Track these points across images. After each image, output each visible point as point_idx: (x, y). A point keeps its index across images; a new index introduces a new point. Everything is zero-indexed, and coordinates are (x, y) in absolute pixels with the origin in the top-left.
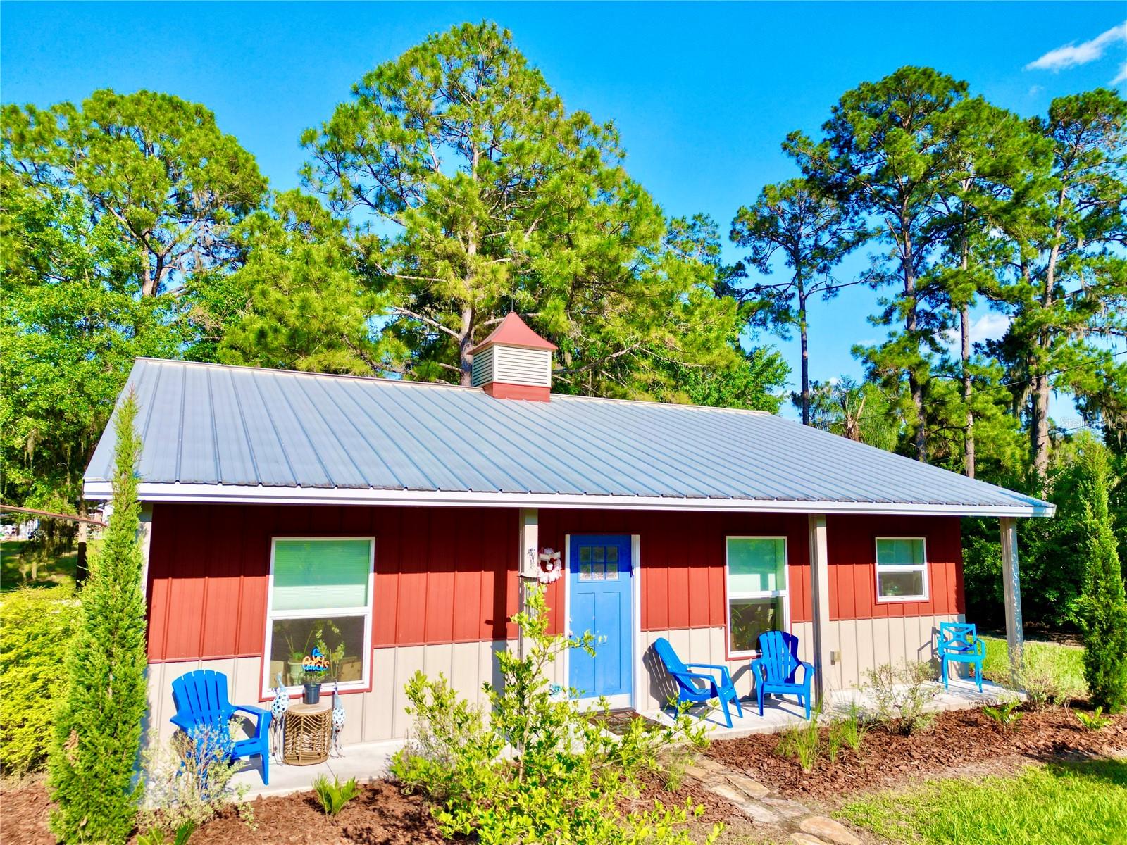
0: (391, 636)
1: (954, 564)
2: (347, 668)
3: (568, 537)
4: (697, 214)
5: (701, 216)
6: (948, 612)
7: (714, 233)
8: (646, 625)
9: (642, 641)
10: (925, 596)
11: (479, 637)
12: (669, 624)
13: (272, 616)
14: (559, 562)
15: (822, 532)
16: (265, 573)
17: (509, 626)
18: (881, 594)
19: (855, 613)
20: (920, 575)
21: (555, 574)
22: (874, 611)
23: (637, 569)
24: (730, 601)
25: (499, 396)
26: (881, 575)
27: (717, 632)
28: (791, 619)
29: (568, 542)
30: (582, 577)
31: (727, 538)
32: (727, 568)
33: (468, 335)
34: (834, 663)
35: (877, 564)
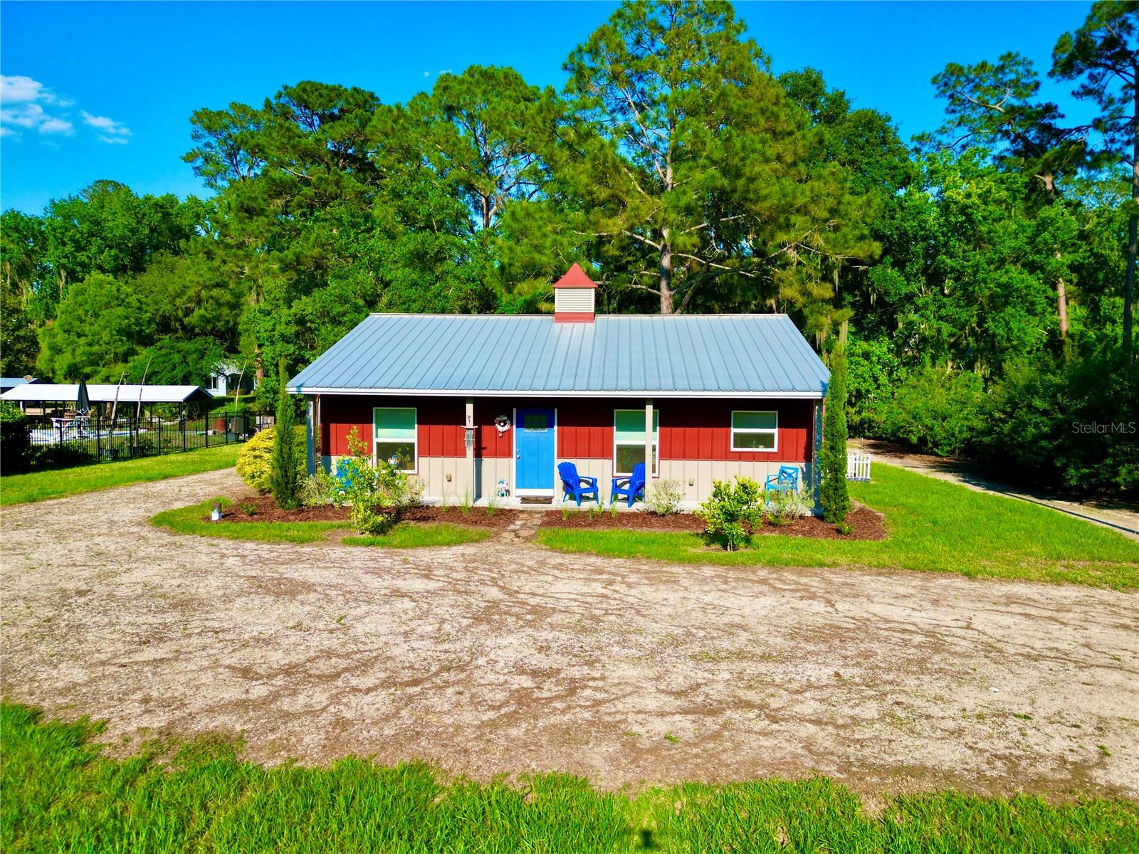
0: (428, 451)
1: (805, 430)
2: (409, 464)
3: (515, 410)
4: (1005, 53)
5: (1009, 55)
6: (796, 460)
7: (1028, 71)
8: (561, 455)
9: (557, 462)
10: (775, 449)
12: (576, 456)
13: (375, 440)
14: (508, 422)
15: (649, 409)
16: (371, 422)
17: (484, 451)
18: (735, 447)
19: (712, 457)
20: (772, 436)
21: (506, 428)
22: (728, 456)
23: (556, 427)
24: (618, 445)
25: (558, 321)
26: (736, 434)
27: (607, 462)
28: (660, 457)
29: (515, 412)
30: (526, 430)
31: (615, 411)
32: (615, 428)
33: (665, 246)
34: (692, 485)
35: (732, 428)
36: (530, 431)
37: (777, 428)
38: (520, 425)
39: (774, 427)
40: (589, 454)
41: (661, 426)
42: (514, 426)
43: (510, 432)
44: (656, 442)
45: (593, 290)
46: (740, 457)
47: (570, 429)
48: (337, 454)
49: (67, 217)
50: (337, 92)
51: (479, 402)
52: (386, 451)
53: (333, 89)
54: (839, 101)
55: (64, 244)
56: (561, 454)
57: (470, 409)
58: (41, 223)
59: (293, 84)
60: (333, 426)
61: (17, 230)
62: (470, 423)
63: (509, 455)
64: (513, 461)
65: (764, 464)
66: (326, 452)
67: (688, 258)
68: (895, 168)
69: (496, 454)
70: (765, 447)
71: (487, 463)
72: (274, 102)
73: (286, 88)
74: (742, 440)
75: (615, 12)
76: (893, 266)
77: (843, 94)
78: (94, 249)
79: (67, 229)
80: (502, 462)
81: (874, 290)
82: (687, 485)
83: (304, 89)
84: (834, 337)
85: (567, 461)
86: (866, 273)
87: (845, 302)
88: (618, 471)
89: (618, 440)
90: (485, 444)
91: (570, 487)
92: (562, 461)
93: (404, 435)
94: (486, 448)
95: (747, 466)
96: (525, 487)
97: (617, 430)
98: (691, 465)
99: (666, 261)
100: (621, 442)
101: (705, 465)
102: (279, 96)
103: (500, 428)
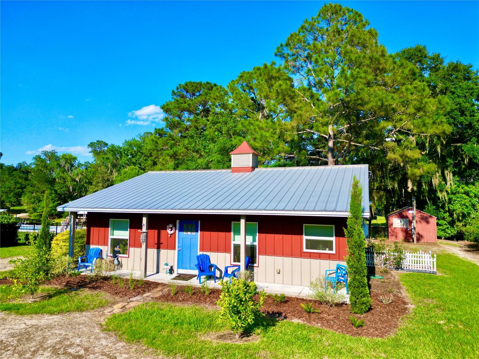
0: (134, 244)
10: (334, 252)
11: (154, 247)
12: (210, 250)
13: (110, 237)
14: (174, 228)
15: (243, 221)
16: (108, 227)
17: (161, 245)
18: (307, 248)
19: (292, 255)
20: (331, 242)
21: (172, 232)
22: (302, 255)
23: (199, 231)
24: (234, 245)
25: (233, 172)
26: (307, 240)
27: (228, 255)
28: (259, 253)
29: (178, 222)
30: (184, 233)
31: (232, 222)
32: (232, 233)
33: (330, 136)
34: (279, 273)
35: (304, 236)
36: (186, 234)
37: (334, 237)
38: (181, 230)
39: (333, 236)
40: (218, 250)
41: (259, 233)
42: (177, 231)
43: (175, 233)
44: (256, 243)
45: (251, 155)
46: (310, 256)
47: (207, 234)
48: (93, 244)
49: (131, 145)
50: (200, 84)
51: (152, 217)
52: (116, 242)
53: (199, 83)
54: (437, 59)
55: (128, 156)
56: (202, 249)
57: (144, 220)
58: (121, 148)
59: (183, 83)
60: (92, 228)
61: (112, 151)
62: (144, 229)
63: (174, 249)
64: (176, 251)
65: (327, 261)
66: (88, 243)
67: (344, 142)
68: (472, 89)
69: (167, 248)
70: (329, 250)
71: (163, 252)
72: (176, 91)
73: (180, 85)
74: (311, 244)
75: (300, 27)
77: (439, 56)
78: (138, 157)
79: (129, 150)
80: (171, 252)
81: (466, 156)
82: (276, 273)
83: (186, 85)
84: (443, 183)
85: (205, 253)
86: (460, 147)
87: (448, 164)
88: (235, 261)
89: (234, 241)
90: (162, 241)
91: (202, 271)
92: (201, 253)
93: (124, 234)
94: (162, 243)
95: (315, 262)
96: (183, 268)
97: (234, 235)
98: (279, 260)
99: (331, 144)
100: (236, 242)
101: (287, 260)
102: (178, 89)
103: (169, 232)
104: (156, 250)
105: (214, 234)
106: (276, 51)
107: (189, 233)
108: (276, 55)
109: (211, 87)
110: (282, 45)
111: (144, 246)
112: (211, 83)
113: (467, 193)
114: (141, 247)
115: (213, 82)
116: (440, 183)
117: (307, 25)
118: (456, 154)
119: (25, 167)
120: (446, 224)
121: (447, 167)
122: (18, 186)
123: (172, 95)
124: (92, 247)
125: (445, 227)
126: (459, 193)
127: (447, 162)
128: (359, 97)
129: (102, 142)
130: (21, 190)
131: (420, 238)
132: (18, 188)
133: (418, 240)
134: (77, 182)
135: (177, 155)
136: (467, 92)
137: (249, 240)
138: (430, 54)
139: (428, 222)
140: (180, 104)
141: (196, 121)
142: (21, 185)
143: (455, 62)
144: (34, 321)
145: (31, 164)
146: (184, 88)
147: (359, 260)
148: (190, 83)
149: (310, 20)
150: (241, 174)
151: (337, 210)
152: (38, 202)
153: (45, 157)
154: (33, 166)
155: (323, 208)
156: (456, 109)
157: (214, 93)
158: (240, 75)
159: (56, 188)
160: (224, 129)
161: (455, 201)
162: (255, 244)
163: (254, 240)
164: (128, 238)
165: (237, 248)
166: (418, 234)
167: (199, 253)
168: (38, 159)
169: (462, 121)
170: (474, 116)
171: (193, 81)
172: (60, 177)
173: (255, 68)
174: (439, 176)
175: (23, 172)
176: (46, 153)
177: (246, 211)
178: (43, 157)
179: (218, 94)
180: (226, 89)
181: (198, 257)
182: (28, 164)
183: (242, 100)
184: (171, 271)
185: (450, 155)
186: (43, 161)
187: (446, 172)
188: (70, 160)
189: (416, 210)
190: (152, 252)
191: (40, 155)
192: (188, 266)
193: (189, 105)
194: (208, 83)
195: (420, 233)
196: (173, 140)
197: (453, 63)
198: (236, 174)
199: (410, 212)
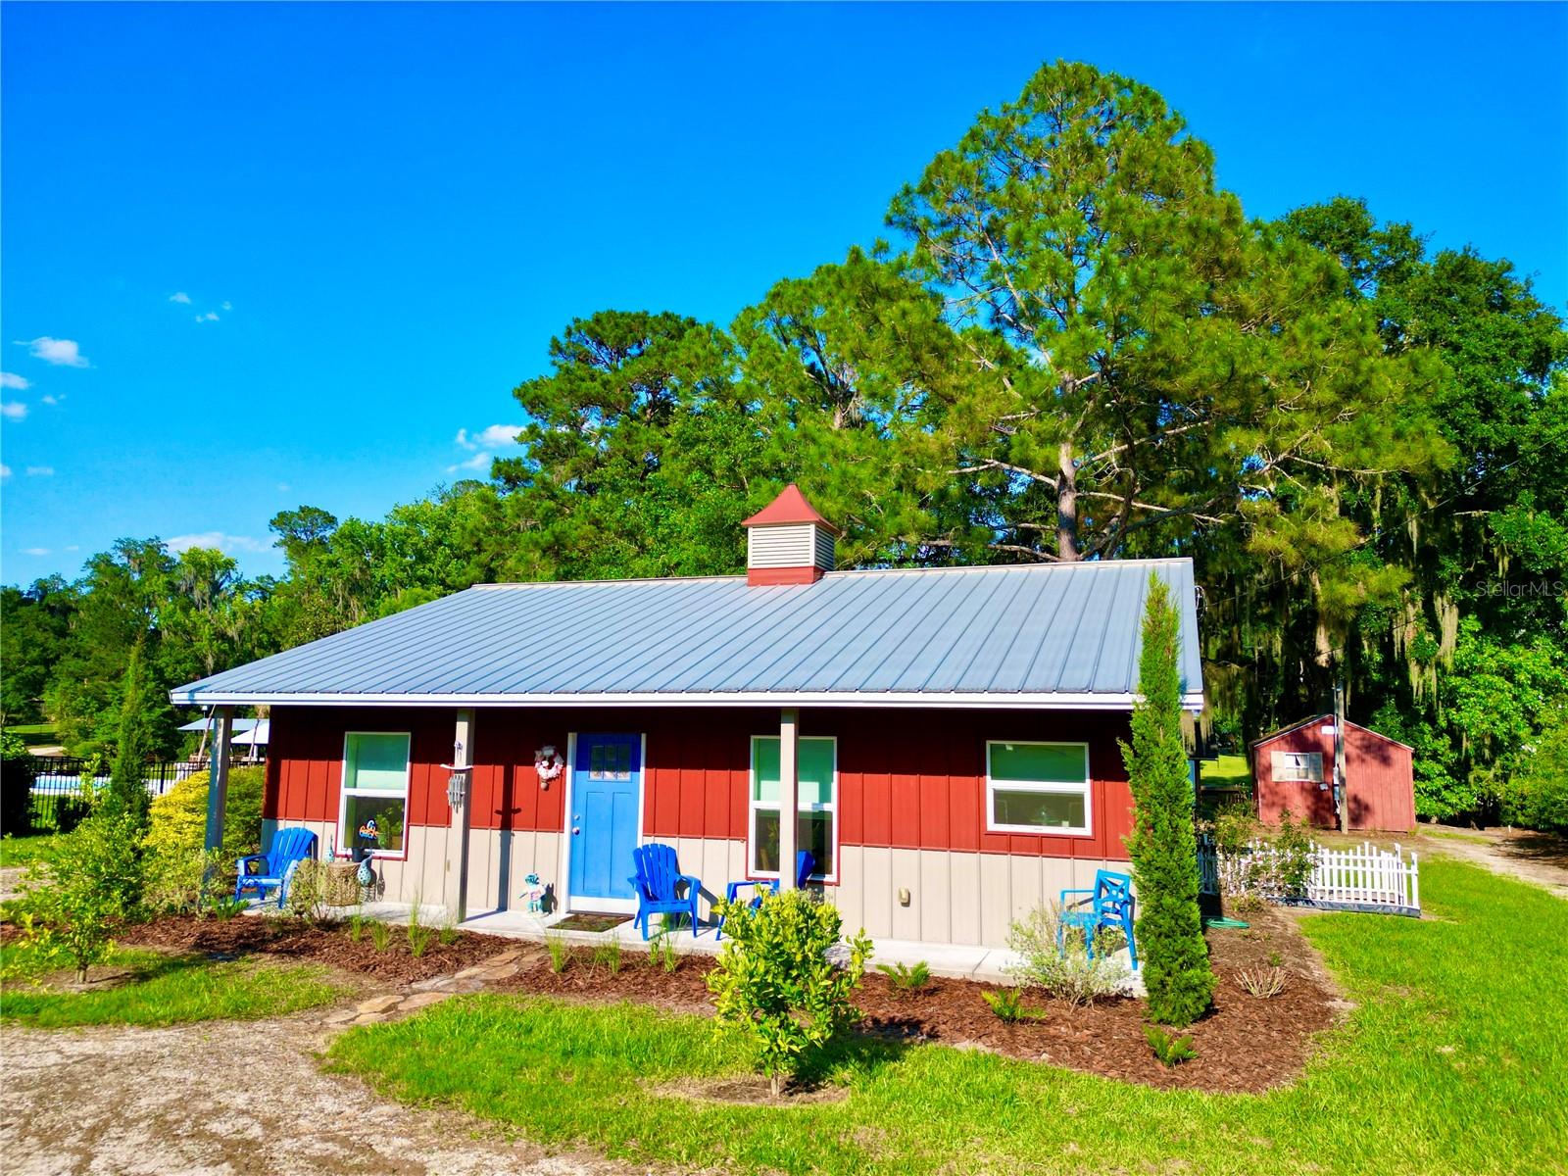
0: (424, 815)
2: (396, 840)
3: (571, 734)
8: (649, 828)
9: (642, 843)
10: (1086, 831)
11: (490, 825)
12: (679, 831)
13: (345, 792)
14: (558, 760)
15: (788, 730)
16: (340, 758)
17: (516, 817)
18: (997, 820)
19: (949, 843)
20: (1078, 799)
21: (553, 773)
22: (985, 843)
23: (642, 769)
24: (758, 811)
25: (752, 583)
26: (998, 794)
27: (737, 846)
28: (839, 840)
29: (572, 740)
30: (593, 775)
31: (753, 738)
32: (752, 772)
33: (1064, 481)
34: (906, 904)
35: (988, 777)
36: (600, 778)
37: (1088, 781)
38: (581, 765)
39: (1082, 779)
40: (703, 832)
41: (841, 769)
42: (569, 768)
43: (561, 775)
44: (832, 807)
45: (812, 527)
46: (1009, 845)
47: (667, 775)
48: (287, 817)
49: (413, 520)
50: (643, 319)
51: (485, 720)
52: (365, 809)
53: (638, 316)
54: (1401, 241)
56: (651, 829)
57: (462, 730)
58: (380, 530)
59: (587, 316)
60: (285, 763)
61: (351, 538)
62: (461, 761)
63: (560, 828)
64: (566, 837)
65: (1066, 863)
66: (272, 812)
67: (1109, 499)
68: (1516, 334)
69: (537, 825)
70: (1072, 825)
71: (521, 839)
72: (563, 341)
73: (577, 321)
74: (1013, 807)
76: (1539, 507)
77: (1407, 231)
79: (408, 536)
80: (546, 838)
81: (1502, 551)
82: (897, 904)
83: (598, 321)
84: (1429, 638)
85: (660, 841)
86: (1485, 521)
87: (1445, 575)
88: (759, 866)
89: (759, 798)
90: (518, 802)
91: (650, 898)
92: (649, 841)
93: (389, 783)
94: (519, 810)
95: (1026, 866)
96: (586, 893)
97: (759, 779)
98: (906, 859)
99: (1067, 505)
100: (766, 804)
101: (935, 860)
102: (569, 333)
103: (543, 771)
104: (496, 834)
105: (693, 777)
106: (888, 210)
107: (608, 775)
108: (890, 222)
109: (676, 329)
110: (908, 192)
111: (458, 817)
112: (679, 317)
113: (1508, 674)
114: (447, 822)
115: (684, 313)
116: (1419, 638)
117: (987, 129)
118: (1471, 544)
119: (59, 591)
120: (1441, 775)
121: (1441, 587)
122: (34, 653)
123: (551, 354)
124: (283, 825)
125: (1439, 782)
126: (1480, 670)
127: (1442, 568)
128: (1158, 349)
129: (317, 510)
130: (41, 669)
131: (1360, 811)
132: (34, 663)
133: (1356, 820)
134: (231, 640)
135: (565, 547)
136: (1498, 346)
137: (809, 797)
138: (1380, 228)
139: (1386, 761)
140: (577, 383)
141: (628, 436)
142: (45, 650)
143: (1460, 253)
144: (92, 1044)
145: (78, 583)
146: (590, 331)
147: (1173, 845)
148: (611, 314)
149: (996, 112)
150: (781, 588)
151: (1098, 686)
152: (99, 710)
153: (125, 560)
154: (85, 591)
155: (1052, 684)
156: (1466, 398)
157: (687, 349)
158: (773, 290)
159: (161, 663)
160: (721, 462)
161: (1468, 696)
162: (827, 807)
163: (825, 796)
164: (404, 794)
165: (768, 822)
166: (1356, 799)
167: (642, 841)
168: (103, 566)
169: (1485, 435)
170: (1523, 422)
171: (619, 310)
172: (177, 624)
173: (820, 268)
174: (1418, 617)
175: (52, 610)
176: (128, 547)
177: (798, 696)
178: (120, 559)
179: (701, 352)
180: (728, 335)
181: (638, 853)
182: (70, 584)
183: (781, 367)
184: (548, 901)
185: (1450, 546)
186: (118, 573)
187: (1438, 602)
188: (211, 570)
189: (1346, 725)
190: (485, 840)
191: (111, 552)
192: (605, 885)
193: (605, 384)
194: (667, 316)
195: (1360, 796)
196: (553, 497)
197: (1453, 255)
198: (762, 589)
199: (1327, 730)
